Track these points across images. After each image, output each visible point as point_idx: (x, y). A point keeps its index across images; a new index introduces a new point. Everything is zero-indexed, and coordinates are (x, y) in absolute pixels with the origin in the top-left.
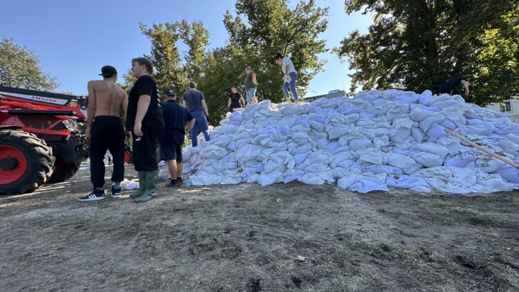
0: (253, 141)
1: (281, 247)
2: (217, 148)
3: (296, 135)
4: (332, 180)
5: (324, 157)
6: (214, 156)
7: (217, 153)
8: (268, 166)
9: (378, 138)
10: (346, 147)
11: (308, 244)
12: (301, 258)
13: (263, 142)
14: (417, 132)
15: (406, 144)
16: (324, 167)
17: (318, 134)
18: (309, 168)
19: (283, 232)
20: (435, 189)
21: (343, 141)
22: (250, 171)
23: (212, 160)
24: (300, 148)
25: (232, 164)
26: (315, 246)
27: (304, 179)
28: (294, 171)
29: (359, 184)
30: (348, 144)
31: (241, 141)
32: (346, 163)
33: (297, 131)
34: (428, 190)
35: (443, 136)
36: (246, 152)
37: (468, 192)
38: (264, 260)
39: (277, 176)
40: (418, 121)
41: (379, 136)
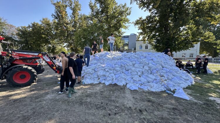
0: (103, 69)
1: (113, 107)
2: (91, 70)
3: (116, 68)
4: (126, 84)
5: (124, 76)
6: (90, 73)
7: (91, 72)
8: (108, 79)
9: (139, 72)
10: (130, 74)
11: (118, 107)
12: (116, 110)
13: (106, 70)
14: (149, 71)
15: (146, 74)
16: (123, 80)
17: (123, 68)
18: (119, 80)
19: (113, 104)
20: (148, 90)
21: (130, 71)
22: (102, 79)
23: (90, 74)
24: (117, 73)
25: (96, 76)
26: (119, 107)
27: (118, 84)
28: (115, 81)
29: (131, 87)
30: (131, 73)
31: (99, 69)
32: (129, 79)
33: (117, 67)
34: (147, 90)
35: (155, 73)
36: (101, 73)
37: (155, 91)
38: (110, 110)
39: (110, 82)
40: (150, 68)
41: (140, 71)
